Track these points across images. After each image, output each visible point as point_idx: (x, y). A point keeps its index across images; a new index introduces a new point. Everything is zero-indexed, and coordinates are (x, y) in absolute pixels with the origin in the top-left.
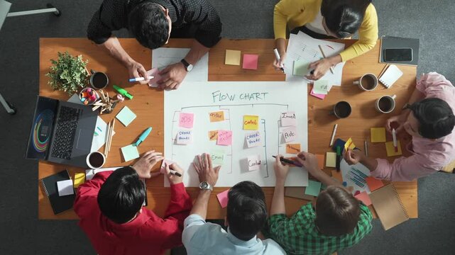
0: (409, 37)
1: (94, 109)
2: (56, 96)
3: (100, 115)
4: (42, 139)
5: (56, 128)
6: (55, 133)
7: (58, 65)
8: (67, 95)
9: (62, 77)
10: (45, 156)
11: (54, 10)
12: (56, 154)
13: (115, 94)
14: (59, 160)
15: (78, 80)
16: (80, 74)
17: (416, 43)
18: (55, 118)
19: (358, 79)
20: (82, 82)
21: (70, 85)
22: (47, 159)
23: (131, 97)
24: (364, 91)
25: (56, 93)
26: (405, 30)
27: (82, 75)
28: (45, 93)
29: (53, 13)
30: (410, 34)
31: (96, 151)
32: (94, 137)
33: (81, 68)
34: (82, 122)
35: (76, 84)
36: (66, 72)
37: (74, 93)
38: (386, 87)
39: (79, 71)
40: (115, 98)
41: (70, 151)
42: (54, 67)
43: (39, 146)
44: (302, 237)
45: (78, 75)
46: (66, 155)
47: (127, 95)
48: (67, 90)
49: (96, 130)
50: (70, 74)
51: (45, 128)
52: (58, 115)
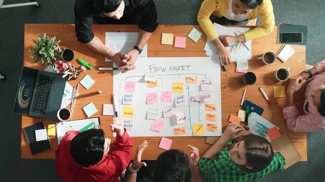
0: (299, 24)
1: (64, 76)
2: (36, 67)
3: (68, 81)
4: (25, 98)
5: (35, 90)
6: (34, 94)
7: (38, 44)
8: (44, 66)
9: (40, 53)
10: (26, 111)
11: (35, 3)
12: (35, 110)
13: (79, 66)
14: (37, 114)
15: (53, 55)
16: (54, 50)
17: (305, 29)
18: (34, 83)
19: (261, 56)
20: (55, 56)
21: (46, 58)
22: (28, 113)
23: (91, 68)
24: (266, 64)
25: (36, 65)
26: (296, 19)
27: (55, 51)
28: (28, 64)
29: (34, 5)
30: (300, 22)
31: (65, 108)
32: (63, 97)
33: (55, 46)
34: (54, 86)
35: (51, 58)
36: (43, 49)
37: (49, 64)
38: (282, 62)
39: (53, 48)
40: (79, 68)
41: (45, 108)
42: (35, 45)
43: (22, 104)
44: (228, 172)
45: (53, 51)
46: (43, 111)
47: (88, 66)
48: (44, 62)
49: (65, 92)
50: (47, 50)
51: (27, 90)
52: (37, 80)
